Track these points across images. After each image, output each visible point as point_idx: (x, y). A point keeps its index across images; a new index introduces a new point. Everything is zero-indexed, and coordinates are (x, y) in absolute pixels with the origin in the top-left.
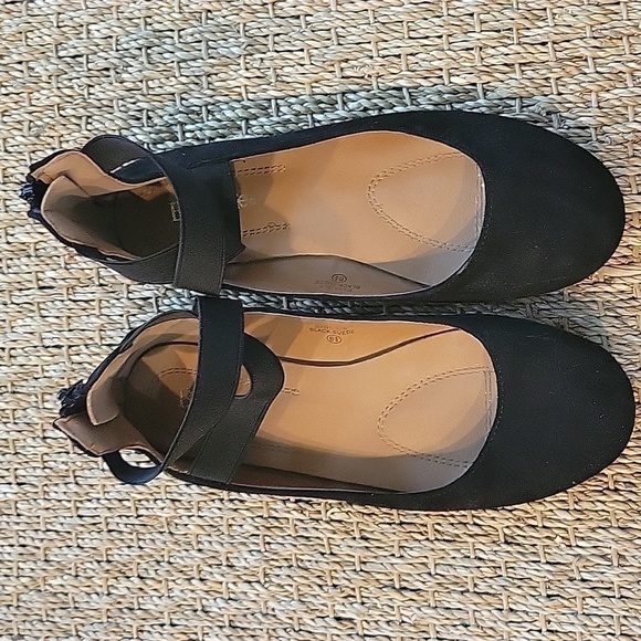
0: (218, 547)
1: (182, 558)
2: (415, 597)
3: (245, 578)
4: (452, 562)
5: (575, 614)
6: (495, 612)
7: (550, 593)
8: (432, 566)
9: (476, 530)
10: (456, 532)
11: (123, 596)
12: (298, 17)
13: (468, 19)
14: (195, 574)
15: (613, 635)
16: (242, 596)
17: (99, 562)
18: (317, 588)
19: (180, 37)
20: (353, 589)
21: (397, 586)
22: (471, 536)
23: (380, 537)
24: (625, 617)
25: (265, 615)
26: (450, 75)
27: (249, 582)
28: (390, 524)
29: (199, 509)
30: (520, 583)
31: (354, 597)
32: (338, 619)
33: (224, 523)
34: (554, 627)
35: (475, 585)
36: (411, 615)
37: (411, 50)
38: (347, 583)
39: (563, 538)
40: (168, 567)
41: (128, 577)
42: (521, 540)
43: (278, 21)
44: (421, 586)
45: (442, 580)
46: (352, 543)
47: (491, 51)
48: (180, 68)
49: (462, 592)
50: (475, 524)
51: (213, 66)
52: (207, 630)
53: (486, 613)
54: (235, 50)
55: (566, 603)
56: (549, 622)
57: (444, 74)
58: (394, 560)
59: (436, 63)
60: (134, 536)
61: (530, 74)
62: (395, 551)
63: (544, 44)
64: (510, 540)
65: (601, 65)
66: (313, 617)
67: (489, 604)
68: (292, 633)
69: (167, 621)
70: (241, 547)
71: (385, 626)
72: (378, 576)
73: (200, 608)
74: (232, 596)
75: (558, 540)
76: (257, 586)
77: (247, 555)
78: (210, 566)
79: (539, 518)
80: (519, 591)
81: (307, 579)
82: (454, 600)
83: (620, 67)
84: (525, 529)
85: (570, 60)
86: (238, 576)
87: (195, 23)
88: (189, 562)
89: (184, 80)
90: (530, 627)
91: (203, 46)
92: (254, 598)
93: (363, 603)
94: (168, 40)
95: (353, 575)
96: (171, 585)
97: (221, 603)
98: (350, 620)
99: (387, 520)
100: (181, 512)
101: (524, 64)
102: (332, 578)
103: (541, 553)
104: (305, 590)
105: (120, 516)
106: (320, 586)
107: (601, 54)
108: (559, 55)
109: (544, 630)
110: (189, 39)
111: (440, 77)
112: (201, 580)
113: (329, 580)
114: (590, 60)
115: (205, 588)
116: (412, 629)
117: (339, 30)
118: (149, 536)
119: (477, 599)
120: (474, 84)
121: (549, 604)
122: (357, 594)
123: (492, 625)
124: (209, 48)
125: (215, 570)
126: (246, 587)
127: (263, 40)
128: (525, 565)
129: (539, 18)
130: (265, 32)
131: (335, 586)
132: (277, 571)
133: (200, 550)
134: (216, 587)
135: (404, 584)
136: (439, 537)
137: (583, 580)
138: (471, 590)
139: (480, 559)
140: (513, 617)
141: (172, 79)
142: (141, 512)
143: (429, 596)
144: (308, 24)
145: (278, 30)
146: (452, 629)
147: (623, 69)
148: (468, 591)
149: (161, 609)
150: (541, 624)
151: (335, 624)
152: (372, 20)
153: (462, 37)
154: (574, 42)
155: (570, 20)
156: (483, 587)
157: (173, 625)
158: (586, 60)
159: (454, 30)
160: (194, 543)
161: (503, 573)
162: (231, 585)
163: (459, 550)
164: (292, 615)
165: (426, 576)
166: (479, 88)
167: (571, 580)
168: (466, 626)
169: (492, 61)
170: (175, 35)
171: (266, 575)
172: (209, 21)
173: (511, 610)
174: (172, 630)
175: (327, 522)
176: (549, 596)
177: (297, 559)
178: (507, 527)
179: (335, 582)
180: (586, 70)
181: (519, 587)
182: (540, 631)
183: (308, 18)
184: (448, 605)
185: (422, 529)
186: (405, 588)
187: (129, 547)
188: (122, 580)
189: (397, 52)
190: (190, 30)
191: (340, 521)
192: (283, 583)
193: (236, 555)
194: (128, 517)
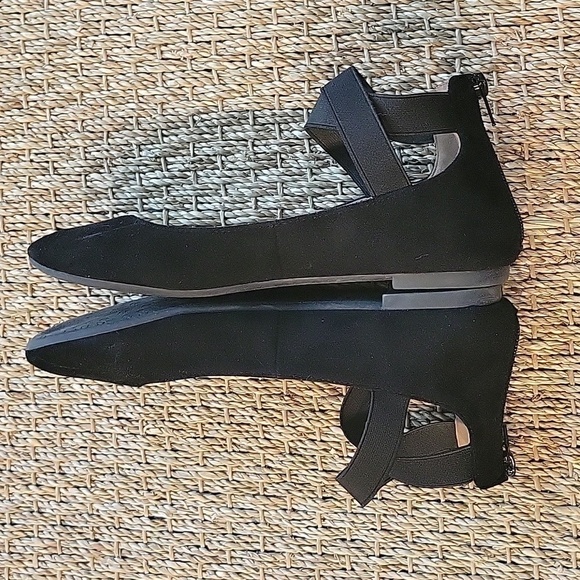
0: (52, 458)
1: (21, 467)
2: (215, 499)
3: (74, 484)
4: (246, 470)
5: (345, 513)
6: (280, 512)
7: (325, 495)
8: (229, 474)
9: (266, 443)
10: (250, 445)
12: (125, 6)
13: (266, 13)
14: (32, 481)
15: (375, 530)
16: (71, 499)
18: (134, 492)
19: (25, 19)
20: (165, 493)
21: (201, 491)
22: (261, 448)
23: (187, 449)
24: (385, 515)
25: (89, 515)
26: (251, 60)
27: (78, 487)
28: (195, 438)
29: (36, 425)
30: (300, 487)
31: (165, 499)
32: (151, 518)
33: (58, 437)
34: (328, 523)
35: (265, 489)
36: (212, 514)
37: (219, 38)
38: (159, 487)
39: (337, 450)
40: (8, 475)
42: (302, 452)
43: (109, 8)
44: (220, 490)
45: (238, 485)
46: (164, 454)
47: (286, 41)
48: (25, 46)
49: (254, 496)
50: (265, 438)
51: (53, 45)
52: (41, 528)
53: (273, 513)
54: (72, 32)
55: (338, 504)
56: (324, 519)
57: (246, 58)
58: (198, 469)
59: (240, 49)
61: (317, 61)
62: (200, 461)
63: (329, 36)
64: (294, 452)
65: (375, 55)
66: (131, 516)
67: (276, 505)
68: (113, 530)
69: (7, 521)
70: (71, 458)
71: (190, 523)
72: (185, 482)
73: (36, 510)
74: (63, 499)
75: (333, 452)
76: (84, 490)
77: (76, 464)
78: (45, 474)
79: (317, 433)
80: (300, 494)
81: (126, 484)
82: (247, 502)
83: (388, 58)
84: (307, 442)
85: (349, 50)
86: (68, 482)
87: (39, 8)
88: (27, 470)
89: (28, 56)
90: (308, 523)
91: (44, 28)
92: (82, 501)
93: (172, 505)
94: (15, 22)
95: (164, 481)
96: (12, 490)
97: (54, 505)
98: (162, 519)
99: (193, 435)
100: (21, 427)
101: (313, 53)
102: (147, 483)
103: (319, 462)
104: (125, 493)
106: (137, 490)
107: (374, 46)
108: (340, 46)
109: (320, 526)
110: (33, 21)
111: (244, 61)
112: (38, 485)
113: (144, 485)
114: (366, 51)
115: (41, 492)
116: (212, 526)
117: (160, 18)
119: (266, 501)
120: (271, 68)
121: (324, 504)
122: (168, 497)
123: (277, 522)
124: (49, 29)
125: (49, 477)
126: (74, 491)
127: (96, 25)
128: (305, 473)
129: (324, 14)
130: (98, 17)
131: (149, 490)
132: (102, 478)
133: (36, 460)
134: (50, 491)
135: (207, 489)
136: (236, 449)
138: (261, 493)
139: (269, 467)
140: (294, 516)
141: (18, 55)
143: (227, 499)
144: (133, 12)
145: (108, 17)
146: (245, 526)
147: (393, 60)
148: (258, 494)
150: (317, 522)
151: (148, 522)
152: (187, 11)
153: (261, 28)
154: (353, 35)
155: (350, 17)
156: (271, 491)
157: (12, 524)
158: (363, 51)
159: (255, 21)
160: (31, 454)
161: (287, 479)
162: (62, 490)
163: (252, 460)
164: (113, 515)
165: (224, 482)
166: (275, 72)
168: (256, 523)
169: (286, 49)
170: (21, 17)
171: (92, 481)
172: (51, 7)
173: (294, 510)
174: (12, 528)
175: (143, 436)
176: (324, 498)
177: (118, 468)
178: (292, 441)
179: (150, 487)
180: (363, 60)
181: (300, 491)
182: (316, 527)
183: (134, 7)
184: (242, 506)
185: (222, 442)
186: (207, 492)
189: (207, 38)
190: (34, 14)
191: (154, 436)
192: (105, 488)
193: (67, 464)
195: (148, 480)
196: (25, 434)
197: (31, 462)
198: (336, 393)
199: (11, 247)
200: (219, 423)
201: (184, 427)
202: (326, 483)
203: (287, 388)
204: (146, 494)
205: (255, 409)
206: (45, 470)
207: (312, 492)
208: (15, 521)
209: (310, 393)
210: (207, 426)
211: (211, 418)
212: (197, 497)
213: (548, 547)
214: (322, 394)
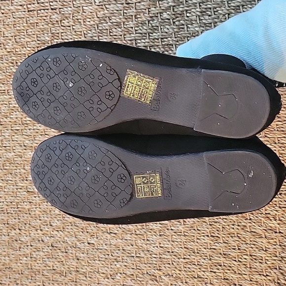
195: (87, 228)
196: (35, 209)
197: (38, 221)
199: (25, 131)
202: (161, 229)
204: (86, 233)
206: (44, 224)
207: (155, 232)
208: (32, 245)
212: (108, 235)
213: (254, 254)
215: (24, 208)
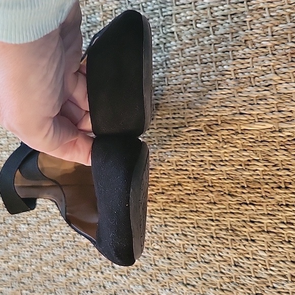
1: (93, 262)
2: (193, 289)
3: (120, 273)
4: (209, 273)
8: (200, 274)
9: (219, 258)
10: (210, 258)
11: (72, 277)
14: (99, 269)
17: (61, 261)
18: (149, 281)
21: (185, 283)
22: (217, 261)
23: (175, 258)
26: (196, 23)
28: (179, 252)
30: (242, 286)
31: (166, 286)
35: (221, 285)
37: (176, 12)
38: (162, 279)
39: (262, 265)
41: (73, 269)
42: (242, 265)
44: (195, 283)
45: (205, 282)
46: (163, 260)
47: (215, 9)
49: (215, 288)
50: (220, 255)
57: (193, 23)
58: (182, 270)
59: (188, 18)
60: (74, 250)
61: (236, 19)
62: (183, 265)
63: (242, 2)
64: (237, 264)
65: (273, 12)
73: (102, 285)
74: (115, 281)
75: (260, 266)
76: (124, 277)
78: (105, 266)
79: (250, 253)
80: (242, 290)
81: (145, 276)
83: (282, 12)
84: (244, 259)
88: (96, 264)
92: (124, 283)
93: (170, 290)
95: (164, 276)
96: (90, 273)
97: (110, 284)
99: (178, 250)
101: (233, 14)
102: (156, 276)
103: (252, 271)
104: (144, 281)
105: (68, 241)
106: (151, 280)
107: (272, 5)
108: (250, 8)
111: (192, 25)
112: (102, 272)
114: (267, 10)
115: (103, 276)
118: (79, 251)
119: (221, 293)
120: (208, 27)
122: (167, 284)
124: (87, 18)
125: (107, 268)
126: (120, 277)
127: (110, 13)
128: (244, 277)
131: (157, 280)
132: (133, 271)
133: (100, 259)
134: (108, 276)
135: (188, 282)
136: (203, 260)
137: (274, 288)
138: (219, 288)
139: (223, 273)
142: (76, 239)
143: (200, 289)
147: (284, 13)
148: (217, 288)
149: (87, 284)
153: (201, 3)
156: (224, 287)
158: (265, 9)
161: (234, 280)
162: (114, 276)
163: (212, 268)
165: (197, 279)
166: (211, 29)
167: (268, 287)
169: (216, 14)
171: (128, 272)
174: (91, 294)
175: (152, 250)
178: (236, 258)
179: (158, 278)
180: (265, 15)
181: (242, 288)
185: (195, 256)
186: (188, 284)
187: (72, 255)
188: (70, 269)
189: (169, 13)
191: (158, 250)
192: (135, 277)
194: (71, 241)
195: (157, 275)
197: (98, 260)
198: (260, 230)
200: (192, 245)
201: (173, 245)
202: (257, 285)
203: (231, 225)
204: (156, 283)
205: (212, 237)
206: (105, 264)
207: (250, 289)
208: (93, 290)
209: (244, 229)
210: (186, 245)
211: (188, 241)
214: (252, 230)
215: (82, 243)
